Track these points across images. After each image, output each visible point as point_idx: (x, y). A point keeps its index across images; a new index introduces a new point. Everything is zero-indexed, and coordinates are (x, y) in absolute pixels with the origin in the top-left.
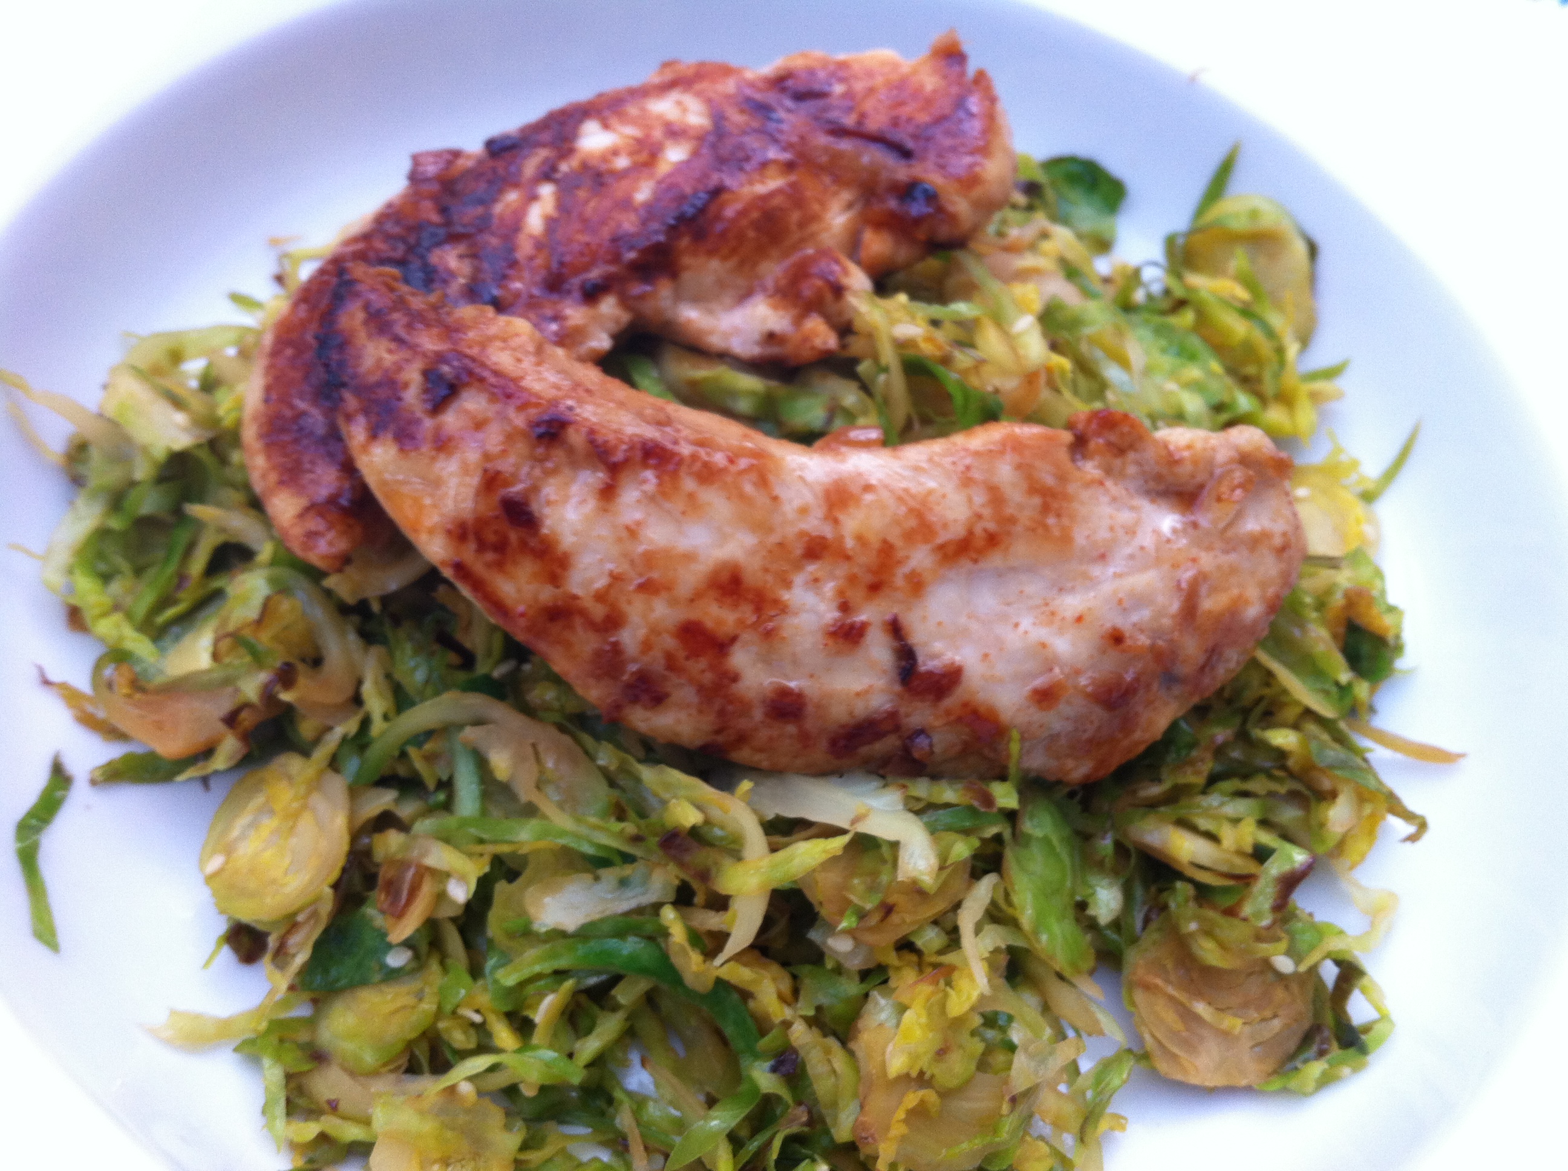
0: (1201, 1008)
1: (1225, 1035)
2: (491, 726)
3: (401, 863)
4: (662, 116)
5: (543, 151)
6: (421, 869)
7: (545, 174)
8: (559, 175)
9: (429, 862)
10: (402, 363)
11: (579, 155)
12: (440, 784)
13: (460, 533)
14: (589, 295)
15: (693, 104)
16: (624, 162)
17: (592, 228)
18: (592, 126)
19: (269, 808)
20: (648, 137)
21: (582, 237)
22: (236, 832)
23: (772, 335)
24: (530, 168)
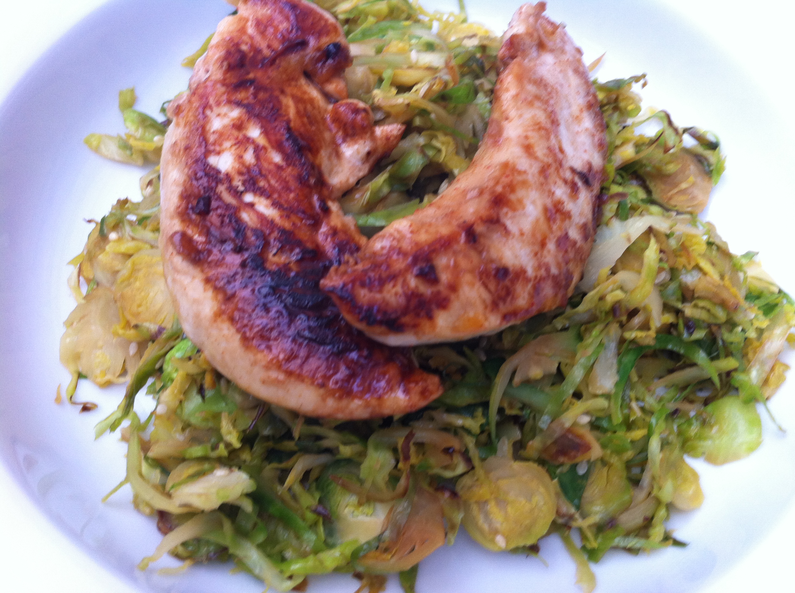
2: (519, 368)
3: (555, 442)
4: (225, 127)
5: (222, 189)
6: (569, 430)
7: (238, 195)
8: (241, 188)
9: (568, 425)
10: (405, 283)
11: (233, 174)
12: (522, 409)
13: (495, 305)
14: (326, 211)
15: (224, 109)
16: (249, 157)
17: (287, 189)
18: (213, 160)
19: (482, 504)
20: (237, 138)
21: (292, 196)
22: (486, 527)
23: (369, 154)
24: (228, 198)
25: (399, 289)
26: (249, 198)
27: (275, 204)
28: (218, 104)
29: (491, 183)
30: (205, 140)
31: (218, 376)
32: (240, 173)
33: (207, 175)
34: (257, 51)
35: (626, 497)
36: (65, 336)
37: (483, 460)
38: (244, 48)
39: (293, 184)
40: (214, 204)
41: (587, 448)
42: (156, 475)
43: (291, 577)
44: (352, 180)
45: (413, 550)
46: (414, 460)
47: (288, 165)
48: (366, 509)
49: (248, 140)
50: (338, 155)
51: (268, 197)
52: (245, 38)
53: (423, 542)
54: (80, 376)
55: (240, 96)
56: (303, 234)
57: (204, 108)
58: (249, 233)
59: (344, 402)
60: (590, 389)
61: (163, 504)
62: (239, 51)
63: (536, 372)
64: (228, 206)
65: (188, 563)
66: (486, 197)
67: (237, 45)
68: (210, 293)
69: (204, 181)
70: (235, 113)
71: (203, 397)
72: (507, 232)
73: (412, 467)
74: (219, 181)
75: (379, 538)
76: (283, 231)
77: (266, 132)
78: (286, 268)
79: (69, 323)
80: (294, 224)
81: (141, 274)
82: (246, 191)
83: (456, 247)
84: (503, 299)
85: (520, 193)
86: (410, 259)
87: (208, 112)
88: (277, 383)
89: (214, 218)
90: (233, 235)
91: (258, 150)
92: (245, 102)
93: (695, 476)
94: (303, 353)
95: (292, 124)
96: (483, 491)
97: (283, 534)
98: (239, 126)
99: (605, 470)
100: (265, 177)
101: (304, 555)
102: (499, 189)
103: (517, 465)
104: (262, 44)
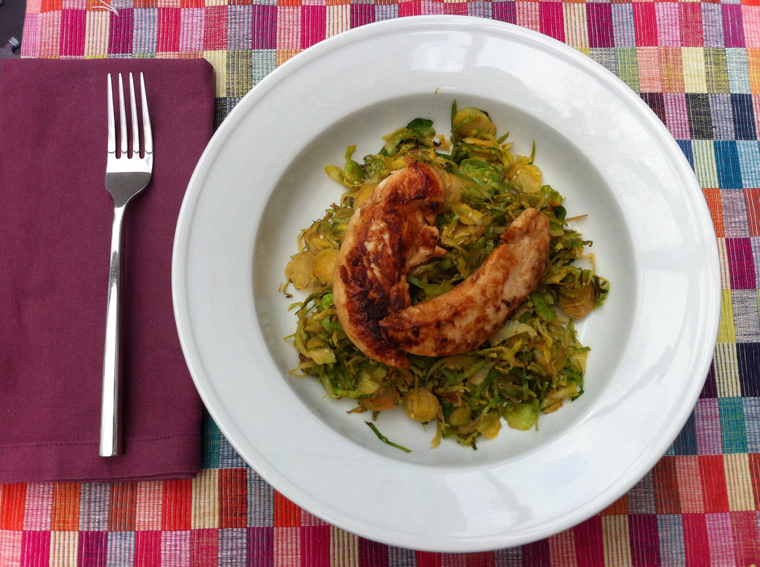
0: (577, 304)
1: (583, 305)
2: (443, 365)
3: (448, 393)
4: (376, 230)
5: (365, 258)
6: (454, 393)
7: (369, 262)
8: (372, 261)
9: (454, 390)
10: (406, 334)
11: (371, 253)
12: (441, 377)
13: (436, 350)
14: (399, 280)
15: (379, 222)
16: (380, 247)
17: (388, 267)
18: (366, 244)
19: (412, 401)
20: (378, 237)
21: (388, 270)
22: (410, 408)
23: (429, 255)
24: (366, 263)
25: (403, 335)
26: (373, 265)
27: (381, 272)
28: (378, 218)
29: (457, 305)
30: (367, 234)
31: (337, 319)
32: (374, 254)
33: (362, 250)
34: (404, 194)
35: (466, 422)
36: (290, 263)
37: (419, 386)
38: (400, 192)
39: (391, 265)
40: (360, 264)
41: (457, 401)
42: (305, 337)
43: (336, 394)
44: (418, 263)
45: (380, 406)
46: (393, 378)
47: (393, 256)
48: (371, 382)
49: (383, 240)
50: (417, 250)
51: (380, 268)
52: (401, 187)
53: (384, 405)
54: (290, 281)
55: (388, 217)
56: (386, 288)
57: (372, 218)
58: (367, 281)
59: (374, 355)
60: (471, 380)
61: (304, 352)
62: (397, 193)
63: (452, 367)
64: (364, 267)
65: (305, 374)
66: (453, 310)
67: (397, 189)
68: (345, 296)
69: (359, 253)
70: (383, 225)
71: (331, 321)
72: (454, 326)
73: (392, 380)
74: (365, 254)
75: (372, 395)
76: (380, 285)
77: (391, 239)
78: (375, 299)
79: (293, 258)
80: (385, 283)
81: (326, 257)
82: (373, 262)
83: (431, 327)
84: (440, 349)
85: (468, 311)
86: (412, 326)
87: (373, 220)
88: (355, 338)
89: (357, 269)
90: (361, 279)
91: (385, 245)
92: (389, 221)
93: (500, 426)
94: (367, 333)
95: (402, 237)
96: (414, 397)
97: (341, 377)
98: (382, 232)
99: (464, 409)
100: (382, 258)
101: (344, 389)
102: (459, 308)
103: (430, 395)
104: (407, 192)
